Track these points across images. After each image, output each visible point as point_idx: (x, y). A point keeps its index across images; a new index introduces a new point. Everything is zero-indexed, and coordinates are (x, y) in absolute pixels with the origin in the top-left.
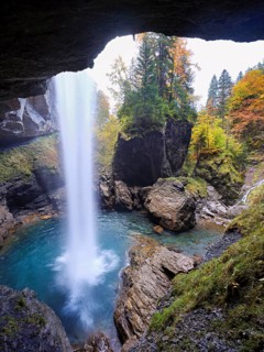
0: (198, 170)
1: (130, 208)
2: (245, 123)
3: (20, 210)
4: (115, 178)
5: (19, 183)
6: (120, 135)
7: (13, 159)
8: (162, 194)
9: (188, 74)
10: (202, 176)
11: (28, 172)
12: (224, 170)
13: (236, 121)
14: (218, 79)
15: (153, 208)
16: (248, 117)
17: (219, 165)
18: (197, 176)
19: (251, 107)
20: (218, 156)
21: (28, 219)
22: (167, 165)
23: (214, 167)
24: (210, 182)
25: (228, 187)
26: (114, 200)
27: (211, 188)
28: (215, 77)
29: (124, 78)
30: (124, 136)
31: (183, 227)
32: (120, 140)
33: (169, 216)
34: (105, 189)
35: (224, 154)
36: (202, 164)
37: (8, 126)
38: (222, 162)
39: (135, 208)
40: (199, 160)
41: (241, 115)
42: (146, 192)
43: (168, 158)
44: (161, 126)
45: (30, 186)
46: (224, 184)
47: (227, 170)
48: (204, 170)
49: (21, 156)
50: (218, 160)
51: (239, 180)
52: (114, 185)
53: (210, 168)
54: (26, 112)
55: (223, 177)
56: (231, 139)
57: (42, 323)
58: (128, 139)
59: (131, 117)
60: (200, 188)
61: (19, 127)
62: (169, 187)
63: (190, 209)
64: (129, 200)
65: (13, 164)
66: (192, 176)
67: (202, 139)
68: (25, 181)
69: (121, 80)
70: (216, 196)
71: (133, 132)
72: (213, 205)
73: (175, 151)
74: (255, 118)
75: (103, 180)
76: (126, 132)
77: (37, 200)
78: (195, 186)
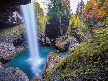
0: (71, 33)
1: (51, 45)
2: (88, 18)
3: (18, 46)
4: (46, 36)
5: (17, 38)
6: (47, 23)
7: (14, 31)
8: (59, 41)
9: (69, 2)
10: (73, 35)
11: (19, 35)
12: (79, 33)
13: (85, 17)
14: (80, 3)
15: (57, 45)
16: (88, 16)
17: (78, 32)
18: (71, 35)
19: (90, 13)
20: (78, 29)
21: (20, 49)
22: (62, 32)
23: (76, 32)
24: (75, 37)
25: (80, 38)
26: (46, 43)
27: (75, 39)
28: (79, 2)
29: (48, 3)
30: (48, 23)
31: (65, 50)
32: (47, 24)
33: (61, 47)
34: (43, 40)
35: (79, 28)
36: (73, 31)
37: (11, 20)
38: (79, 31)
39: (52, 45)
40: (72, 30)
41: (86, 15)
42: (55, 40)
43: (62, 30)
44: (60, 19)
45: (20, 39)
46: (79, 37)
47: (80, 33)
48: (73, 33)
49: (17, 30)
50: (78, 30)
51: (84, 36)
52: (46, 38)
53: (75, 33)
54: (17, 16)
55: (79, 35)
56: (82, 23)
57: (21, 75)
58: (49, 24)
59: (50, 17)
60: (72, 39)
61: (15, 21)
62: (61, 39)
63: (67, 45)
64: (50, 43)
65: (14, 32)
66: (69, 35)
67: (73, 24)
68: (18, 38)
69: (47, 4)
70: (76, 41)
71: (51, 22)
72: (75, 44)
73: (64, 27)
74: (91, 16)
75: (42, 37)
76: (49, 22)
77: (23, 43)
78: (70, 38)
